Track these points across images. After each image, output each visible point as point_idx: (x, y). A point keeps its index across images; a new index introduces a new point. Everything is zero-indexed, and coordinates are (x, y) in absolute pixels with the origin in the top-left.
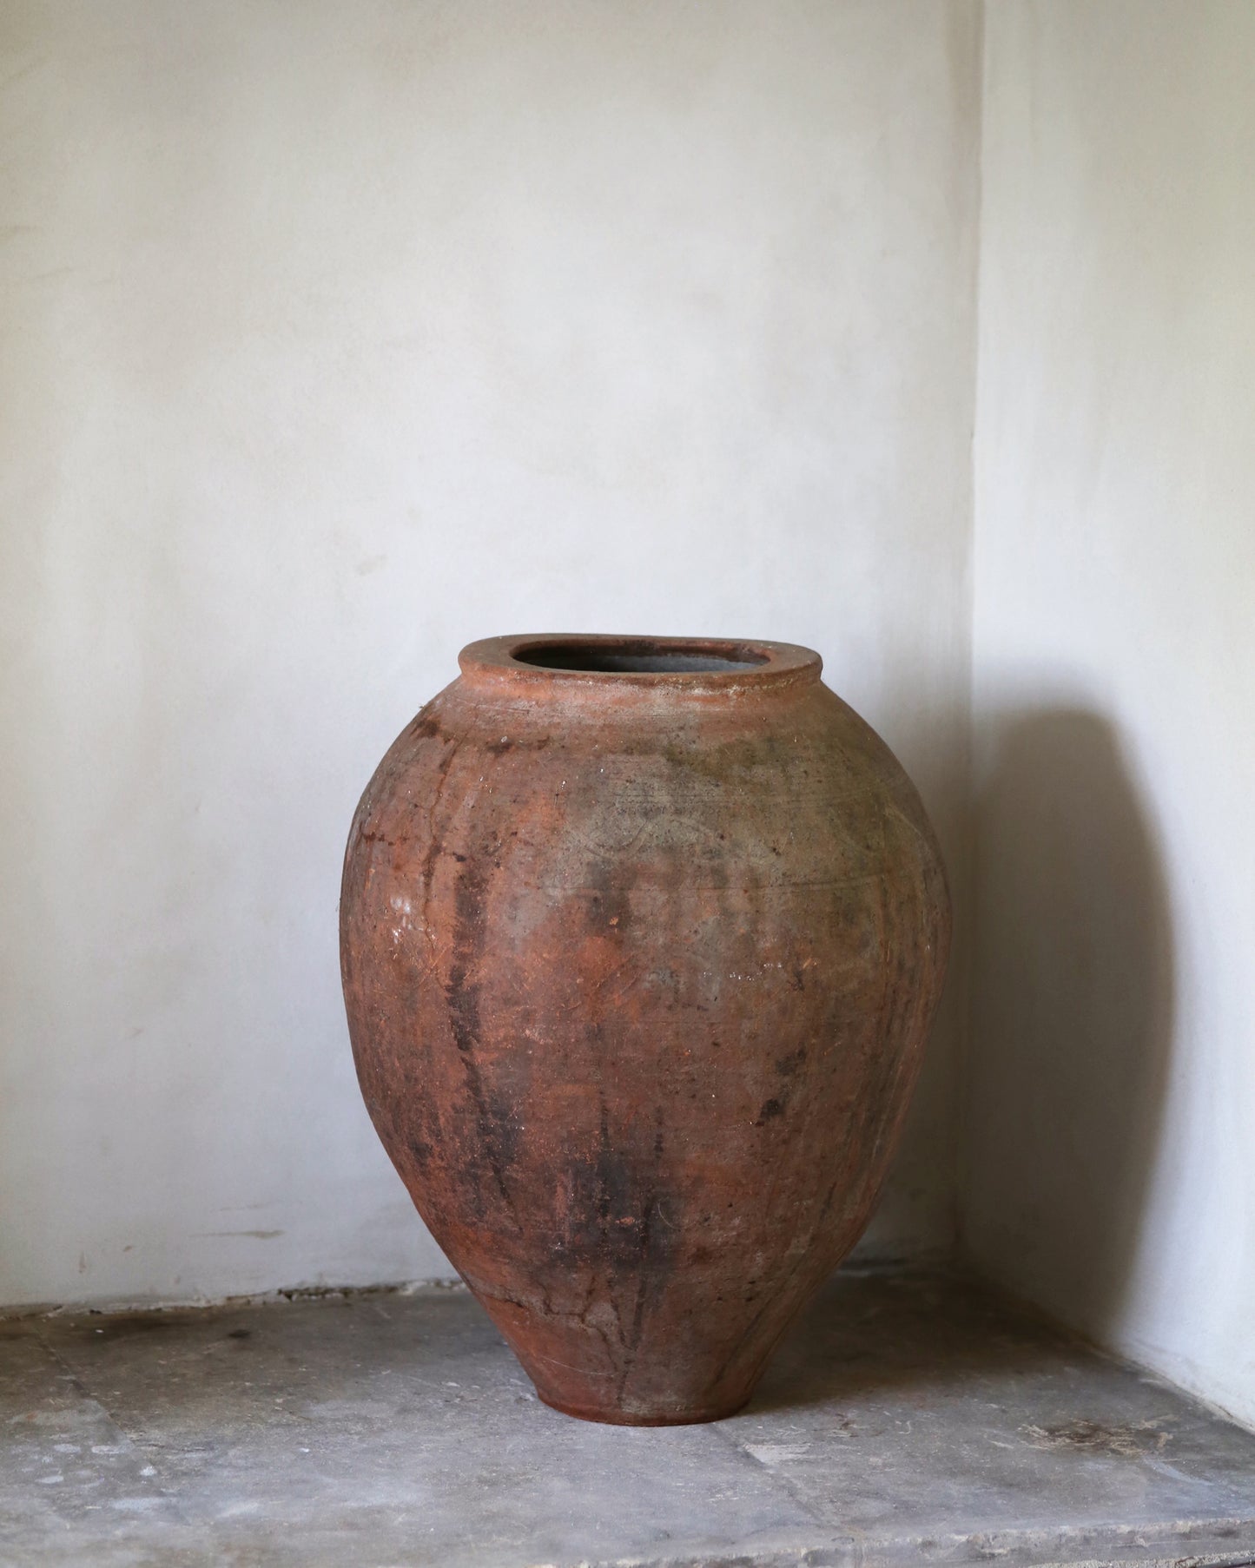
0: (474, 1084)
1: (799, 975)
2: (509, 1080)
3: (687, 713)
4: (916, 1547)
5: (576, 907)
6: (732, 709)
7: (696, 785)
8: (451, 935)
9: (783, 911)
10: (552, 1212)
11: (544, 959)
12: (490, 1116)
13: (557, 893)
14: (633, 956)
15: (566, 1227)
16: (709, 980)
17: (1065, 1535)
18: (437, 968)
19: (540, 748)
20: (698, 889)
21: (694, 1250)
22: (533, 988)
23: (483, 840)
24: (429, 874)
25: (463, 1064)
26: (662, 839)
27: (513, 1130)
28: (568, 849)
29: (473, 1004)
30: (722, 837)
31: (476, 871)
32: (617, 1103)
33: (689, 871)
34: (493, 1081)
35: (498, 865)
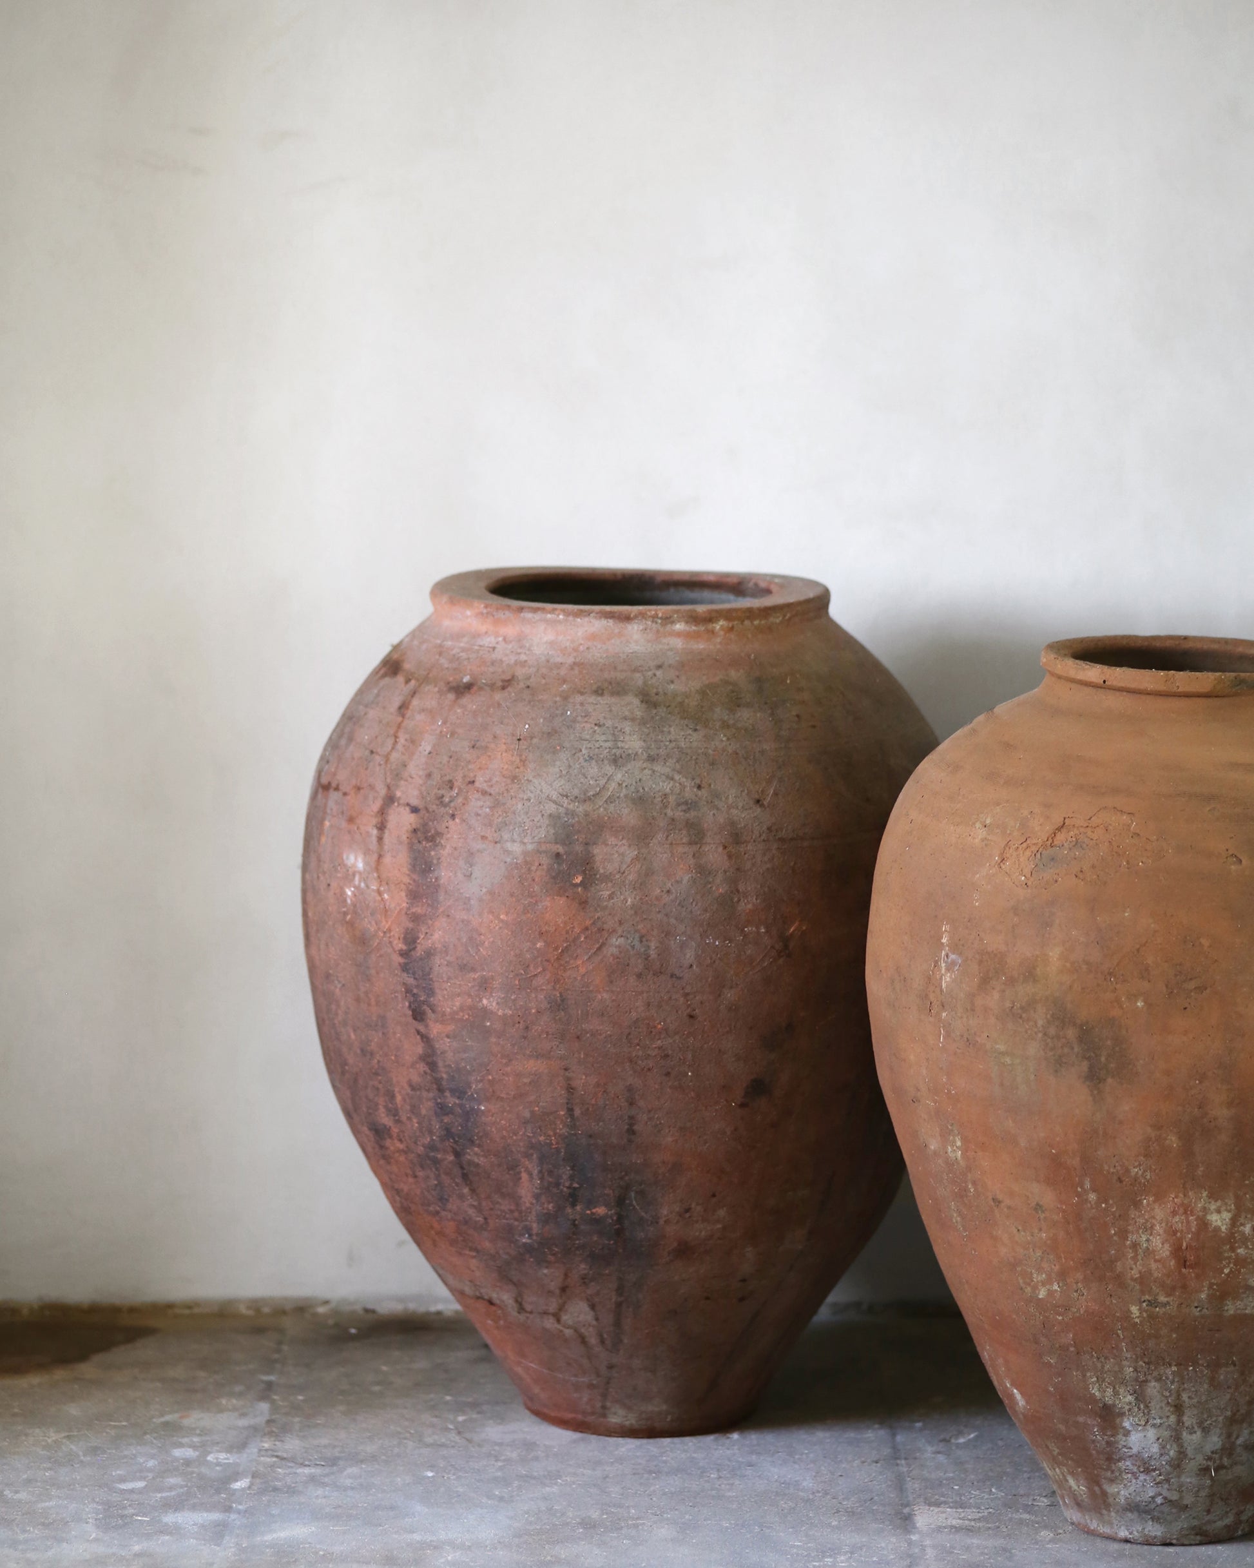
0: (430, 1059)
1: (785, 940)
2: (467, 1055)
3: (669, 650)
5: (537, 864)
6: (718, 646)
7: (672, 729)
8: (403, 894)
9: (768, 869)
10: (516, 1199)
11: (502, 921)
12: (447, 1094)
13: (516, 848)
14: (598, 918)
15: (532, 1217)
16: (683, 946)
18: (390, 930)
19: (503, 688)
20: (671, 844)
21: (675, 1244)
22: (490, 953)
23: (439, 789)
24: (381, 827)
25: (418, 1037)
26: (633, 789)
27: (473, 1109)
28: (529, 800)
29: (427, 969)
30: (699, 787)
31: (431, 823)
32: (583, 1081)
33: (662, 825)
34: (450, 1055)
35: (453, 816)
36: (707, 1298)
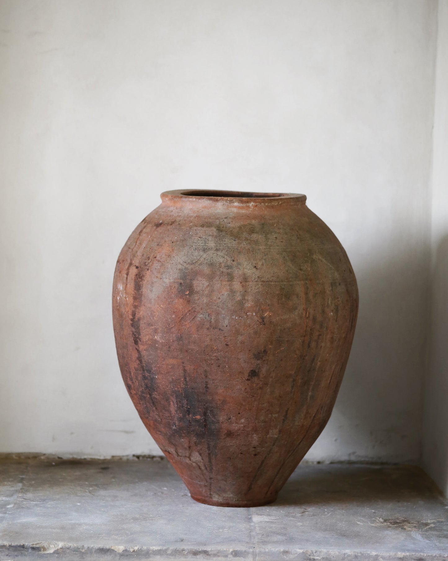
0: (140, 359)
1: (263, 318)
2: (151, 357)
3: (231, 212)
4: (280, 553)
5: (174, 287)
6: (250, 212)
7: (226, 240)
8: (132, 298)
9: (257, 292)
10: (170, 412)
11: (161, 307)
12: (146, 372)
13: (167, 281)
14: (194, 307)
15: (176, 419)
16: (224, 318)
17: (347, 553)
18: (128, 311)
19: (171, 224)
20: (221, 281)
21: (226, 431)
22: (157, 319)
23: (145, 260)
24: (127, 274)
25: (136, 350)
26: (209, 260)
27: (153, 377)
28: (173, 264)
29: (138, 325)
30: (233, 261)
31: (141, 272)
32: (189, 368)
33: (218, 274)
34: (145, 357)
35: (148, 269)
36: (241, 453)
